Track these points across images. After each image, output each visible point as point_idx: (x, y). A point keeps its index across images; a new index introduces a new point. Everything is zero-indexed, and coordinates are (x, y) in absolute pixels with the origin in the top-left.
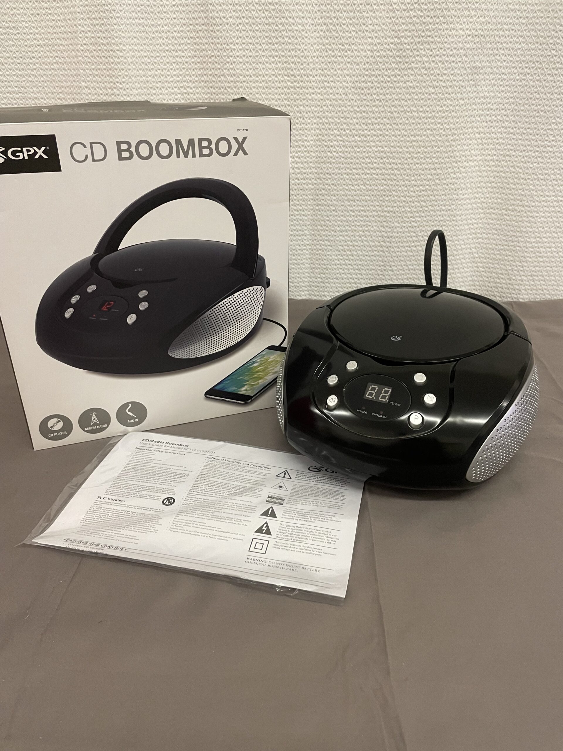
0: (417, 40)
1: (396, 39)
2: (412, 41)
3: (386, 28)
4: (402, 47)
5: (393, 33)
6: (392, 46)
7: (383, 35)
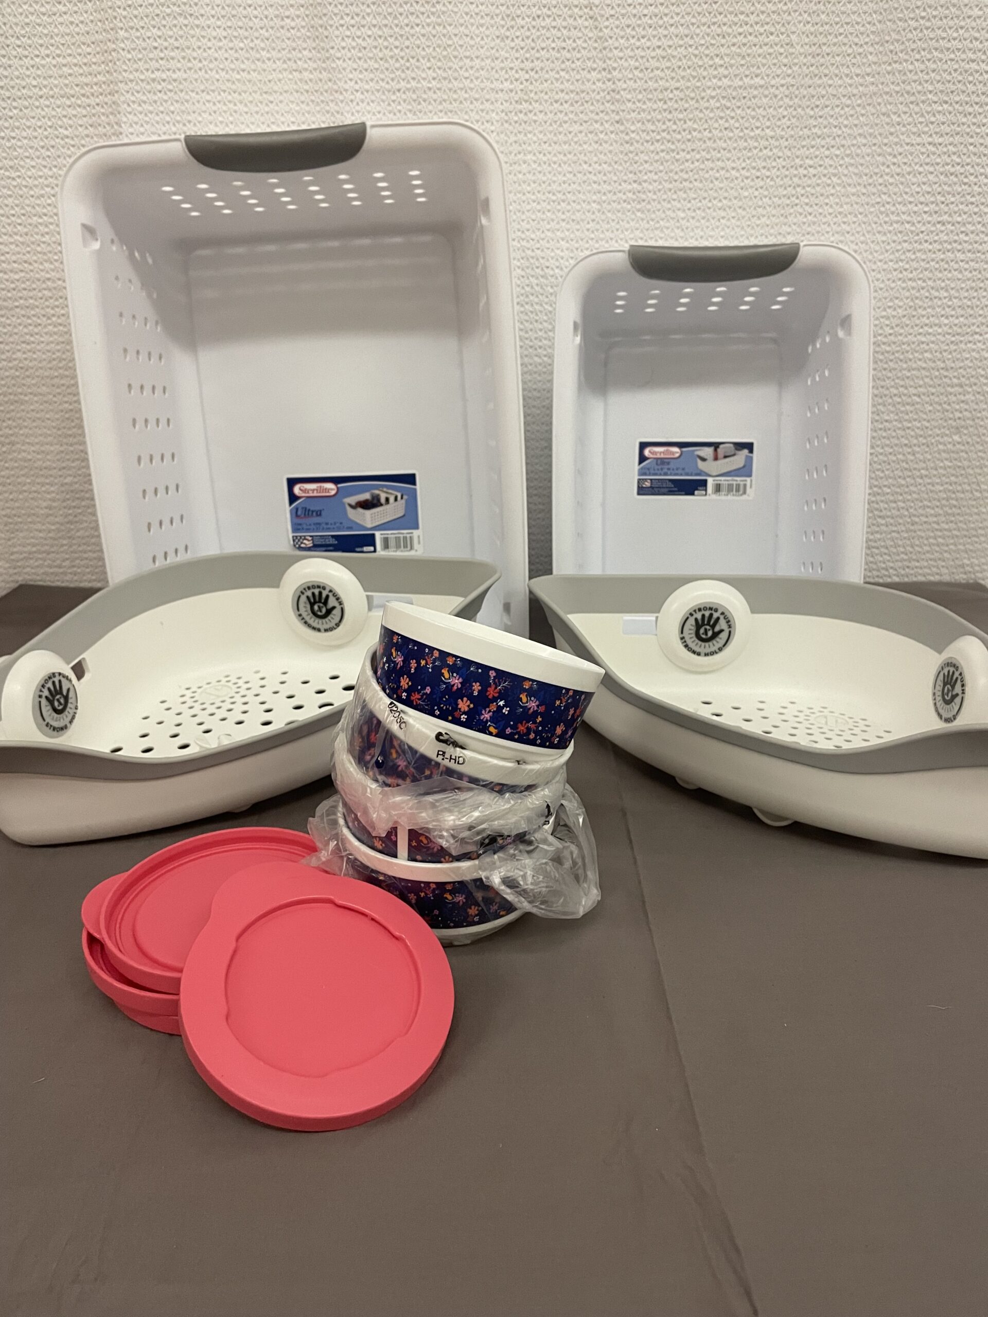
0: (667, 185)
1: (635, 185)
2: (660, 187)
3: (620, 168)
4: (644, 197)
5: (630, 176)
6: (630, 195)
7: (615, 178)
